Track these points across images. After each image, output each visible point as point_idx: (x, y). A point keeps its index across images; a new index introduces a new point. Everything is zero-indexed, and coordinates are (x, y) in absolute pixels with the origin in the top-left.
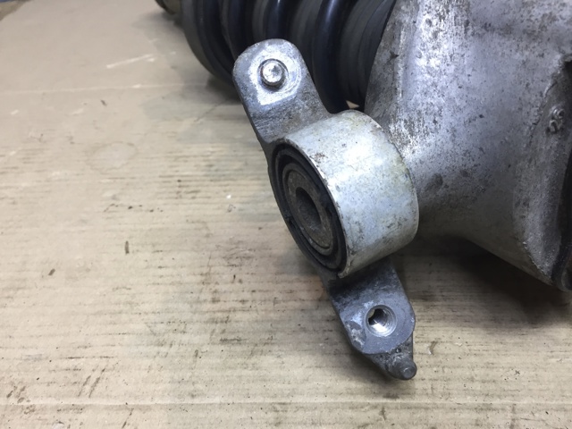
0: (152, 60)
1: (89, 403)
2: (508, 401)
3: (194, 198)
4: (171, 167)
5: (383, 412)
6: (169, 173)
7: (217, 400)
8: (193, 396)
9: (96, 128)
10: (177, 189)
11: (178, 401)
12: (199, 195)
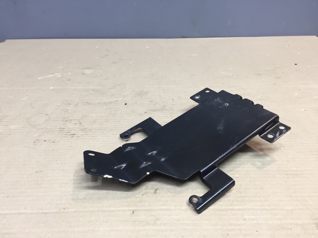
0: (59, 76)
1: (24, 212)
2: (178, 207)
3: (72, 137)
4: (64, 124)
5: (133, 212)
6: (63, 127)
7: (73, 210)
8: (65, 209)
9: (32, 107)
10: (66, 133)
11: (58, 211)
12: (75, 136)
